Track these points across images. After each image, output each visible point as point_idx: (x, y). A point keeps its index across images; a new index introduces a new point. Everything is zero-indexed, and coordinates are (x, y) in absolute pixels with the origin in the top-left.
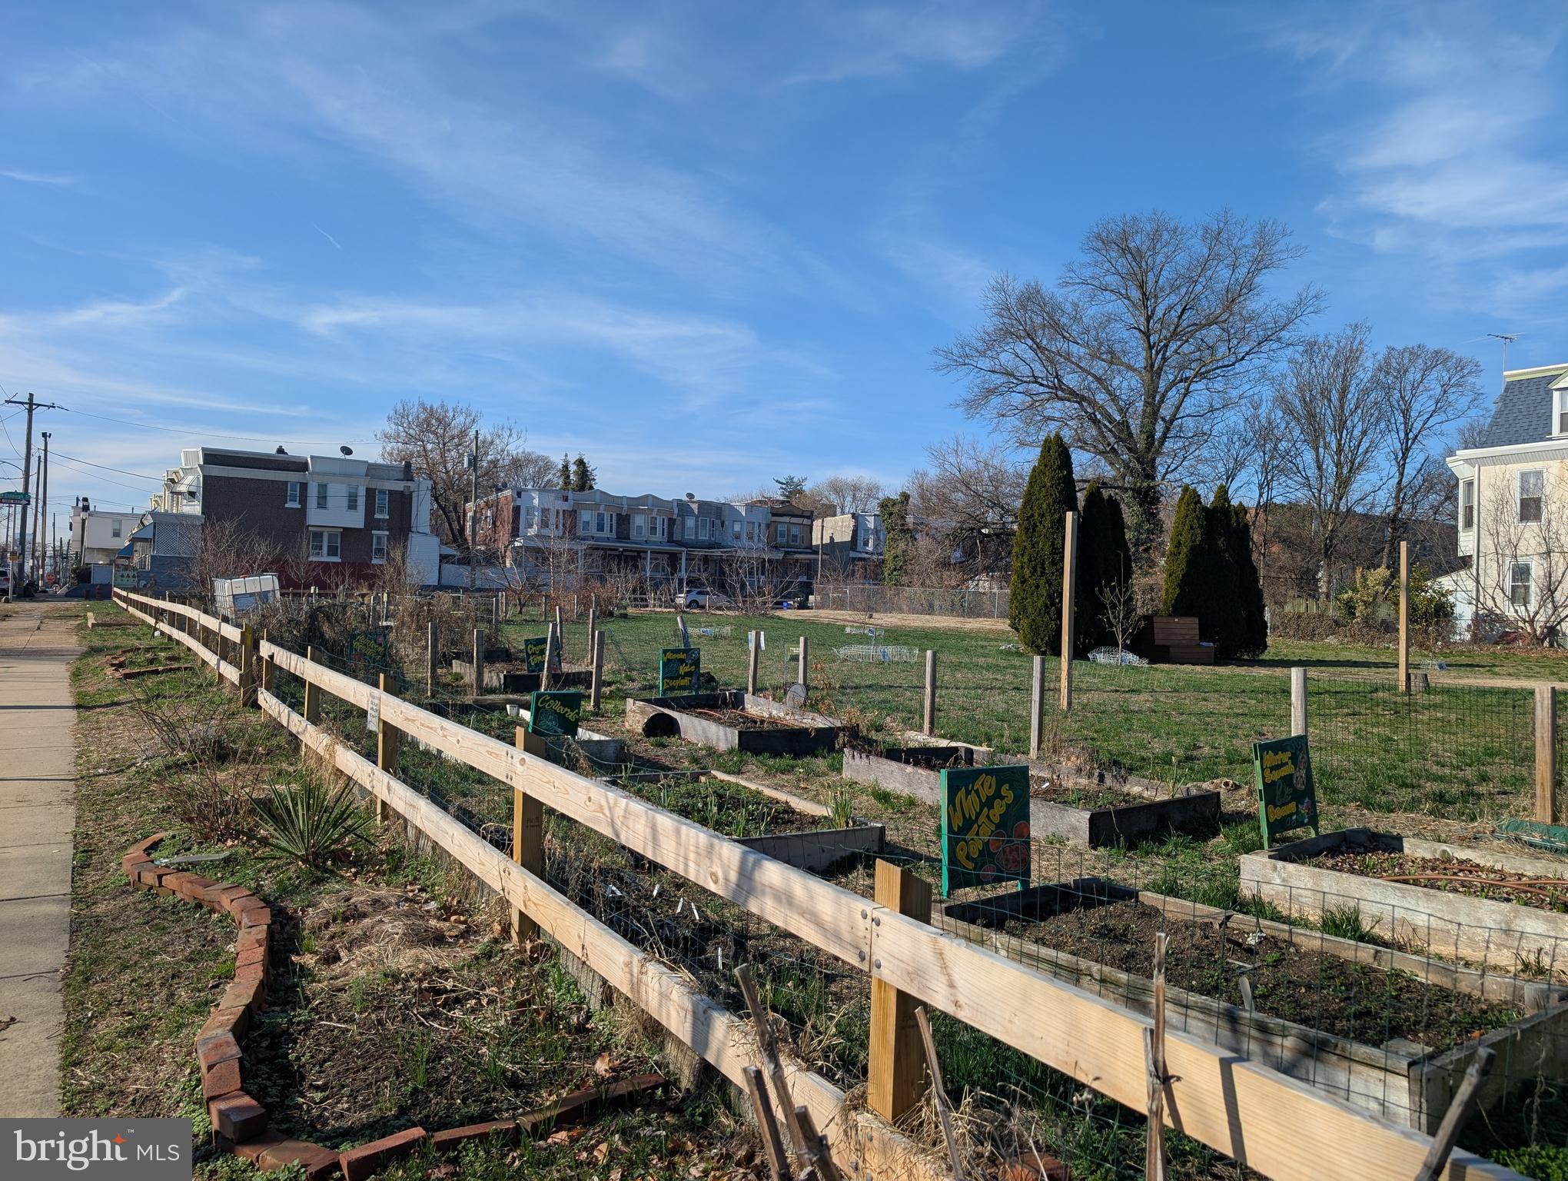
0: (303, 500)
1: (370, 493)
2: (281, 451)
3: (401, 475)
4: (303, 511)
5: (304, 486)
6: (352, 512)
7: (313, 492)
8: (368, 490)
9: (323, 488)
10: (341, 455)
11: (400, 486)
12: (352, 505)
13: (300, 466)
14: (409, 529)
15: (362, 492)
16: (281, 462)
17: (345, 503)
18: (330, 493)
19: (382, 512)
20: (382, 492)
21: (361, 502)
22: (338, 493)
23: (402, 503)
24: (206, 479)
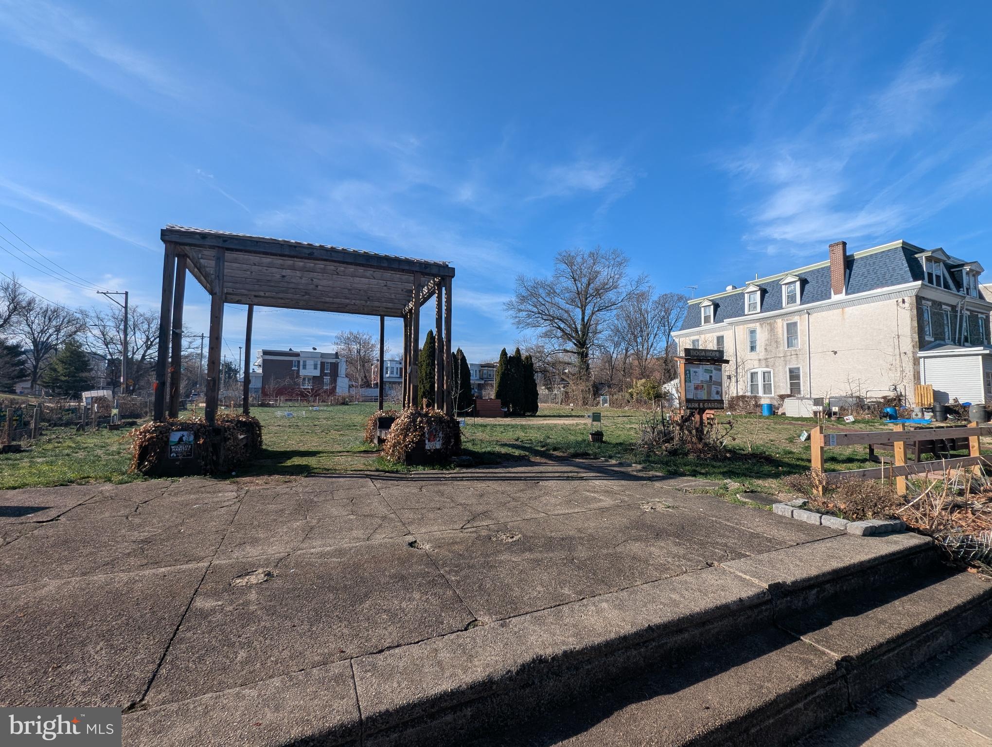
0: (298, 366)
1: (323, 364)
2: (290, 350)
3: (334, 357)
4: (298, 370)
5: (299, 362)
6: (315, 370)
7: (301, 363)
8: (321, 362)
9: (305, 362)
10: (312, 350)
11: (334, 361)
12: (315, 368)
13: (297, 355)
14: (338, 376)
15: (319, 363)
16: (291, 354)
17: (313, 367)
18: (307, 363)
19: (327, 370)
20: (327, 363)
21: (319, 366)
22: (310, 363)
23: (335, 367)
24: (264, 361)
